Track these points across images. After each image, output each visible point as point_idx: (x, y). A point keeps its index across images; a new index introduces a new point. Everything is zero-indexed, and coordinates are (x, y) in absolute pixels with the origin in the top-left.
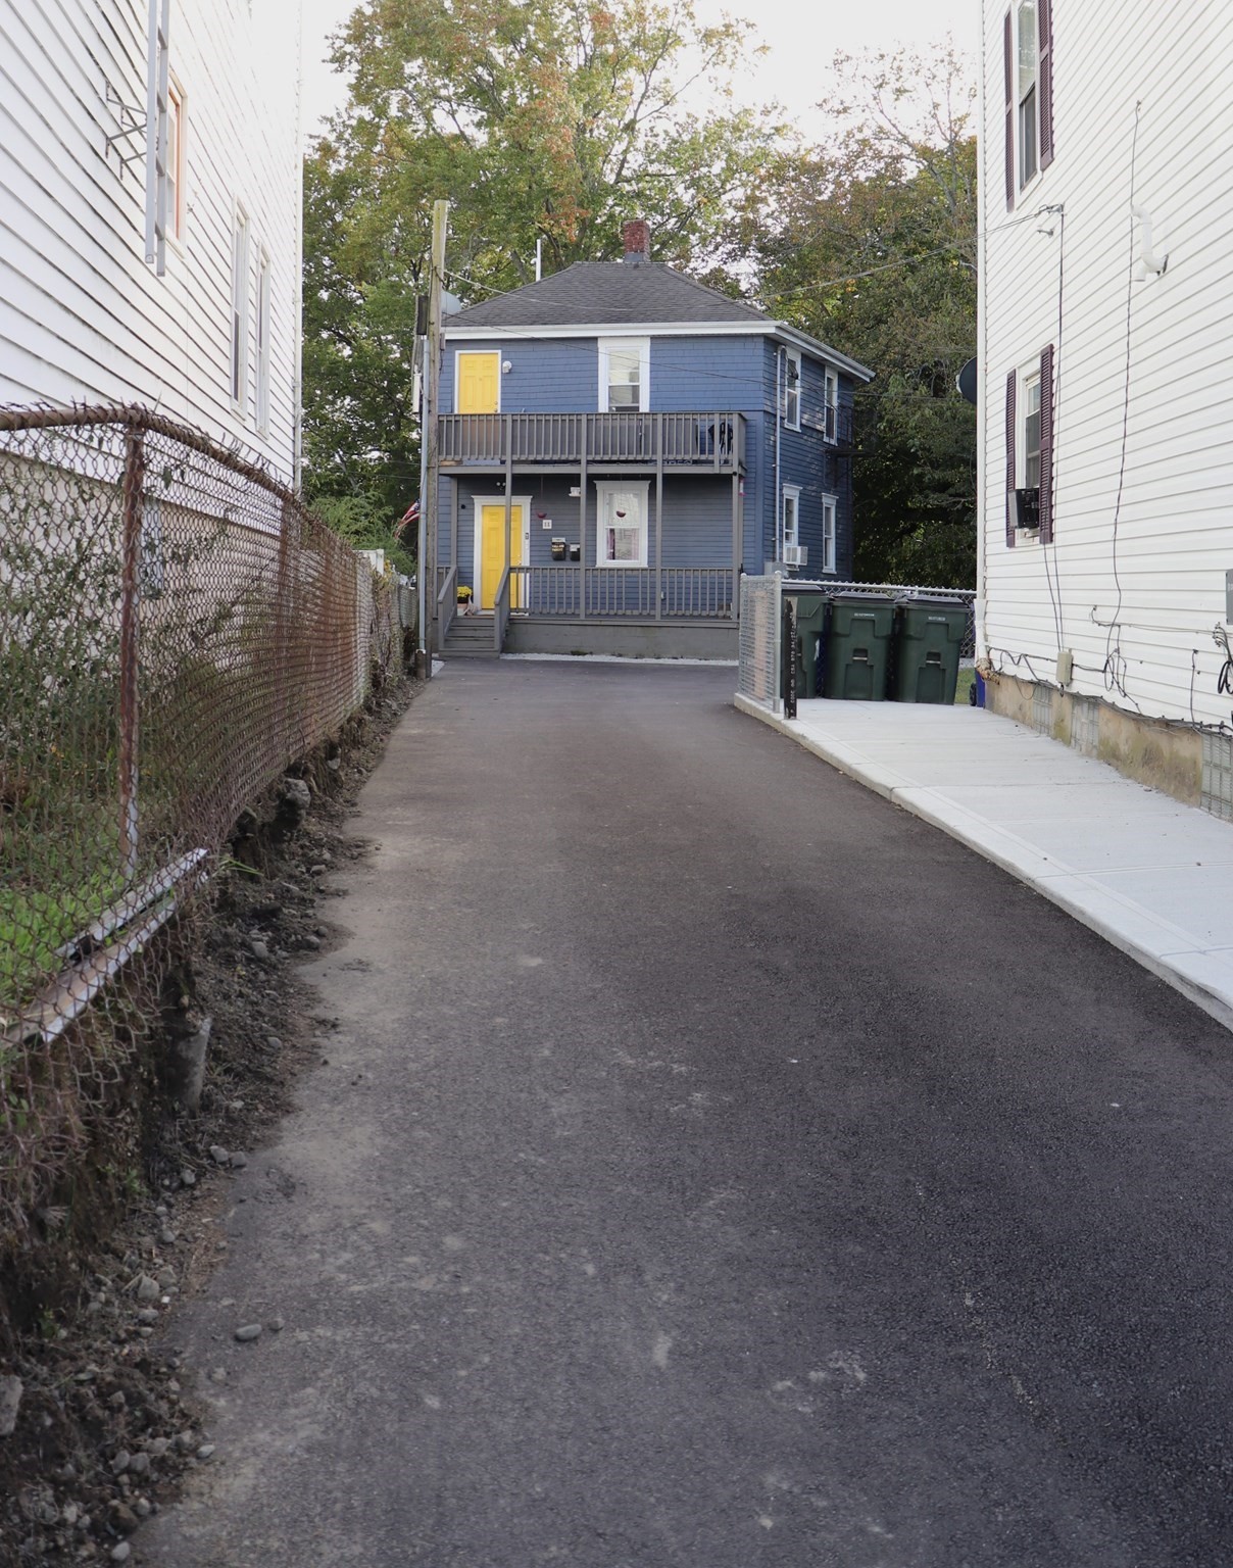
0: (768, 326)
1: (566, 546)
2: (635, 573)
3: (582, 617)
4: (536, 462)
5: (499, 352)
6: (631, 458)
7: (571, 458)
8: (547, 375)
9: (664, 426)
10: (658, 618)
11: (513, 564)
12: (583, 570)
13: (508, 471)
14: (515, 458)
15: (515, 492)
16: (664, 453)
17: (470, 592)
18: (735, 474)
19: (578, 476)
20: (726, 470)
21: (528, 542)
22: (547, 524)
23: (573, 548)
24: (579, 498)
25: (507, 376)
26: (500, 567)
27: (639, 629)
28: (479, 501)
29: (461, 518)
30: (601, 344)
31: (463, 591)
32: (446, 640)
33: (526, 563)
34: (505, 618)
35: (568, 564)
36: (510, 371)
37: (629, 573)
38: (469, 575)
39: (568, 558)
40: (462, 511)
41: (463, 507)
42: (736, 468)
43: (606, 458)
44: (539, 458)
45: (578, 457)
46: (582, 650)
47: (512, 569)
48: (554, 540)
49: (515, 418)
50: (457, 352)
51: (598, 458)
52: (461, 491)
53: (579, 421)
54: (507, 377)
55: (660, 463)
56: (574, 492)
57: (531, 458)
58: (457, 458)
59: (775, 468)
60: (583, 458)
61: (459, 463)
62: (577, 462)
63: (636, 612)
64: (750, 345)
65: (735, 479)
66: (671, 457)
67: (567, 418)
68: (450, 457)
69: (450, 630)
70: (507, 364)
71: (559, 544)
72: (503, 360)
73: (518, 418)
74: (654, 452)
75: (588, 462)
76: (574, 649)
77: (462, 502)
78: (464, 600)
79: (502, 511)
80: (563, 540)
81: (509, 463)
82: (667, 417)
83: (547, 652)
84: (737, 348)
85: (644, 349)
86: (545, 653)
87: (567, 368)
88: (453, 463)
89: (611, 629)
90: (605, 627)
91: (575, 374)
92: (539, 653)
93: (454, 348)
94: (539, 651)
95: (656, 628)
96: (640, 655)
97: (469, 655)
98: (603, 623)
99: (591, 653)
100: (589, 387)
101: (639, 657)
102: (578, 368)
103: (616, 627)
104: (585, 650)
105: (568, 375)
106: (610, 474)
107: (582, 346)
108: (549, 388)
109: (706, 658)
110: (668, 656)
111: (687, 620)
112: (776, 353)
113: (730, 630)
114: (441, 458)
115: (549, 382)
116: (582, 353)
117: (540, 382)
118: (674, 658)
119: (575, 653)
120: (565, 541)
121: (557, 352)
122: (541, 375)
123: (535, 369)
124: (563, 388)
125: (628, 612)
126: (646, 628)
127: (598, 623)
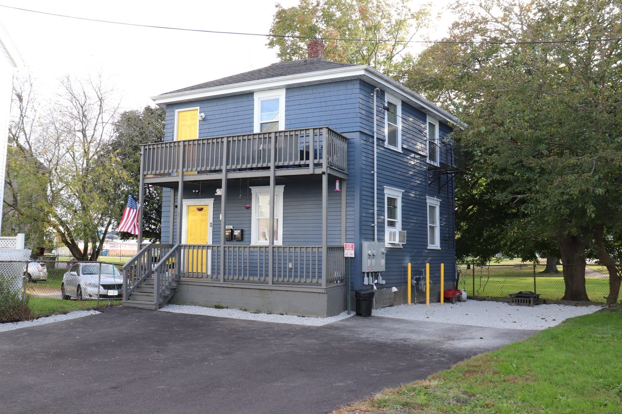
0: (359, 70)
1: (232, 231)
2: (256, 249)
3: (222, 281)
5: (198, 108)
7: (217, 168)
8: (225, 120)
9: (276, 141)
10: (270, 283)
12: (222, 248)
13: (180, 179)
15: (204, 196)
16: (275, 161)
18: (324, 173)
19: (220, 180)
20: (318, 171)
21: (211, 228)
23: (236, 233)
27: (258, 291)
28: (186, 203)
29: (175, 214)
30: (256, 96)
32: (131, 295)
33: (210, 243)
36: (204, 119)
37: (251, 249)
39: (233, 239)
40: (176, 210)
42: (325, 169)
45: (222, 168)
46: (221, 305)
47: (180, 247)
48: (226, 227)
49: (185, 143)
50: (176, 111)
52: (176, 197)
53: (222, 142)
54: (203, 123)
55: (272, 168)
56: (218, 192)
59: (373, 174)
60: (224, 168)
62: (220, 171)
63: (256, 279)
64: (350, 86)
65: (324, 177)
66: (281, 164)
68: (150, 172)
69: (138, 287)
70: (203, 115)
71: (229, 230)
72: (200, 112)
73: (187, 143)
74: (269, 161)
75: (228, 171)
76: (217, 304)
80: (231, 227)
81: (180, 174)
83: (200, 305)
84: (342, 90)
85: (282, 95)
86: (199, 306)
87: (236, 114)
88: (152, 176)
89: (240, 290)
90: (236, 289)
91: (240, 117)
92: (195, 306)
93: (175, 109)
94: (195, 304)
95: (269, 291)
96: (258, 311)
97: (139, 306)
98: (234, 286)
99: (227, 308)
100: (248, 125)
101: (257, 312)
102: (242, 113)
103: (242, 289)
104: (223, 305)
105: (236, 118)
106: (241, 178)
107: (245, 99)
108: (225, 128)
109: (303, 315)
110: (277, 312)
111: (290, 286)
112: (373, 93)
113: (320, 294)
114: (145, 173)
115: (225, 124)
116: (244, 102)
117: (221, 124)
118: (281, 314)
119: (217, 307)
120: (232, 228)
121: (230, 104)
122: (221, 120)
123: (217, 117)
124: (233, 127)
125: (251, 278)
126: (262, 291)
127: (230, 286)
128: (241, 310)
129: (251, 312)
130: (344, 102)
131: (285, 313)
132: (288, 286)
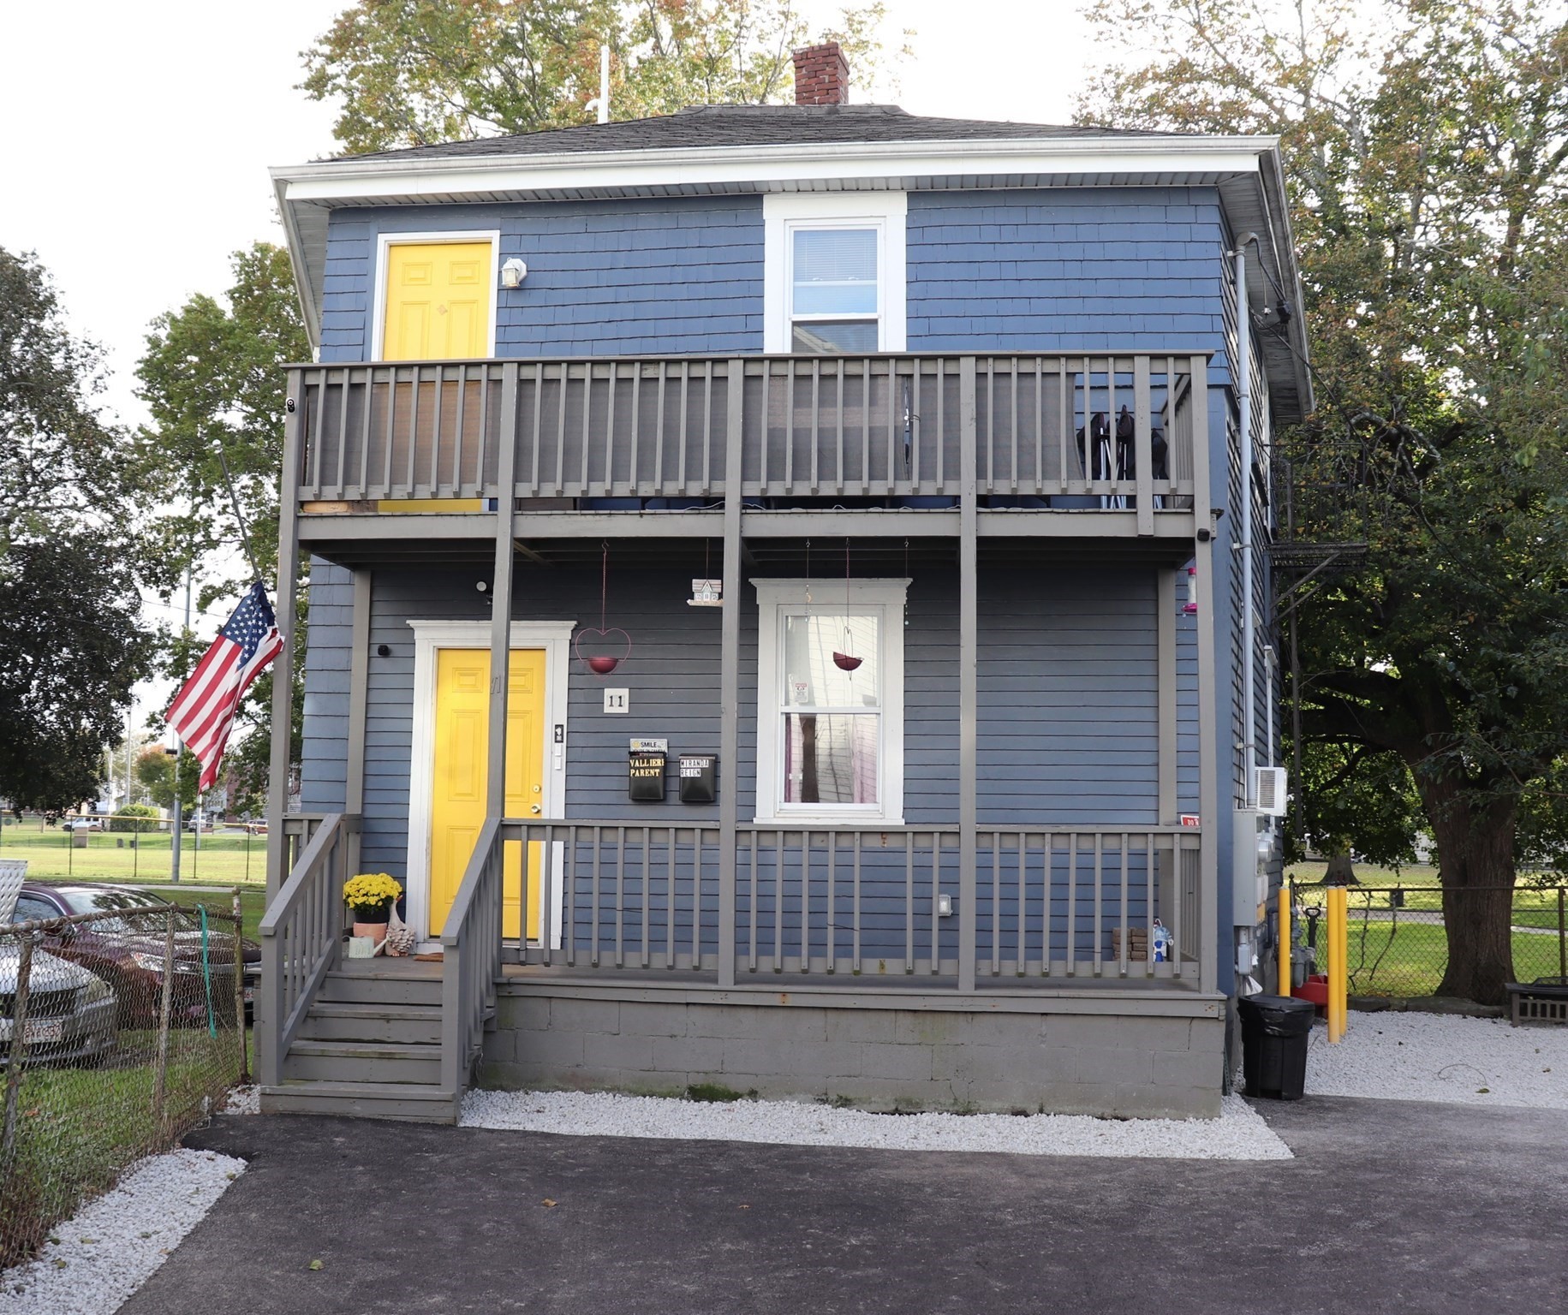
0: (1243, 152)
1: (669, 763)
3: (726, 981)
4: (587, 504)
5: (495, 235)
6: (879, 489)
7: (695, 490)
8: (623, 294)
9: (980, 392)
10: (966, 985)
11: (513, 812)
12: (727, 834)
13: (501, 530)
14: (525, 491)
15: (522, 608)
16: (981, 473)
17: (393, 888)
18: (1204, 536)
19: (714, 543)
20: (1174, 527)
21: (560, 749)
22: (616, 700)
23: (691, 769)
24: (716, 612)
25: (512, 296)
26: (474, 817)
27: (907, 1020)
28: (429, 635)
29: (377, 682)
30: (775, 213)
31: (371, 886)
32: (289, 1056)
33: (555, 810)
34: (479, 981)
35: (674, 814)
36: (521, 288)
37: (874, 842)
38: (396, 842)
39: (674, 797)
40: (381, 664)
41: (384, 651)
42: (1204, 520)
43: (803, 490)
44: (597, 490)
45: (717, 489)
46: (721, 1082)
47: (505, 830)
48: (636, 744)
49: (527, 373)
50: (383, 239)
51: (777, 490)
52: (380, 608)
53: (720, 380)
54: (515, 300)
55: (969, 504)
56: (704, 593)
57: (574, 490)
58: (353, 493)
59: (1238, 555)
60: (732, 489)
61: (363, 507)
62: (712, 503)
63: (894, 967)
64: (1181, 212)
65: (1203, 552)
66: (1003, 488)
67: (682, 372)
68: (331, 492)
69: (308, 1016)
70: (516, 268)
71: (647, 755)
72: (503, 256)
73: (536, 373)
74: (952, 472)
75: (748, 503)
76: (699, 1081)
77: (381, 638)
78: (376, 913)
79: (484, 662)
80: (661, 745)
81: (505, 505)
82: (989, 367)
83: (614, 1090)
84: (1148, 222)
85: (891, 217)
86: (608, 1091)
87: (679, 274)
88: (341, 509)
89: (817, 1019)
90: (796, 1013)
91: (701, 292)
92: (587, 1091)
93: (373, 227)
94: (589, 1084)
95: (961, 1018)
96: (909, 1102)
97: (358, 1110)
98: (791, 1001)
99: (753, 1095)
100: (738, 324)
101: (905, 1107)
102: (708, 273)
103: (830, 1014)
104: (733, 1085)
105: (683, 292)
106: (813, 539)
107: (719, 216)
108: (627, 329)
109: (1119, 1113)
110: (997, 1105)
111: (1062, 993)
112: (1235, 251)
113: (1195, 1022)
114: (308, 493)
115: (628, 311)
116: (719, 228)
117: (605, 313)
118: (1016, 1113)
119: (699, 1094)
120: (665, 749)
121: (652, 230)
122: (609, 295)
123: (590, 279)
124: (665, 327)
125: (871, 967)
126: (929, 1017)
127: (776, 1000)
128: (824, 1102)
129: (874, 1107)
130: (1159, 269)
131: (1037, 1107)
132: (1053, 993)
